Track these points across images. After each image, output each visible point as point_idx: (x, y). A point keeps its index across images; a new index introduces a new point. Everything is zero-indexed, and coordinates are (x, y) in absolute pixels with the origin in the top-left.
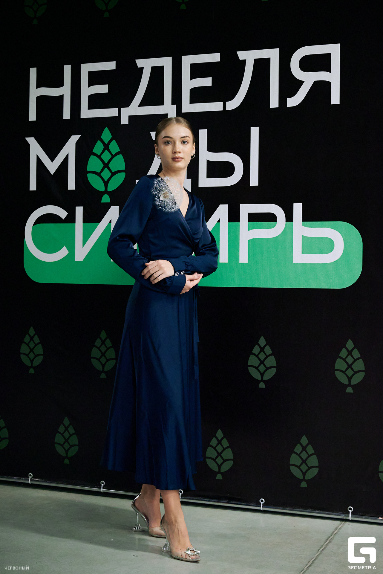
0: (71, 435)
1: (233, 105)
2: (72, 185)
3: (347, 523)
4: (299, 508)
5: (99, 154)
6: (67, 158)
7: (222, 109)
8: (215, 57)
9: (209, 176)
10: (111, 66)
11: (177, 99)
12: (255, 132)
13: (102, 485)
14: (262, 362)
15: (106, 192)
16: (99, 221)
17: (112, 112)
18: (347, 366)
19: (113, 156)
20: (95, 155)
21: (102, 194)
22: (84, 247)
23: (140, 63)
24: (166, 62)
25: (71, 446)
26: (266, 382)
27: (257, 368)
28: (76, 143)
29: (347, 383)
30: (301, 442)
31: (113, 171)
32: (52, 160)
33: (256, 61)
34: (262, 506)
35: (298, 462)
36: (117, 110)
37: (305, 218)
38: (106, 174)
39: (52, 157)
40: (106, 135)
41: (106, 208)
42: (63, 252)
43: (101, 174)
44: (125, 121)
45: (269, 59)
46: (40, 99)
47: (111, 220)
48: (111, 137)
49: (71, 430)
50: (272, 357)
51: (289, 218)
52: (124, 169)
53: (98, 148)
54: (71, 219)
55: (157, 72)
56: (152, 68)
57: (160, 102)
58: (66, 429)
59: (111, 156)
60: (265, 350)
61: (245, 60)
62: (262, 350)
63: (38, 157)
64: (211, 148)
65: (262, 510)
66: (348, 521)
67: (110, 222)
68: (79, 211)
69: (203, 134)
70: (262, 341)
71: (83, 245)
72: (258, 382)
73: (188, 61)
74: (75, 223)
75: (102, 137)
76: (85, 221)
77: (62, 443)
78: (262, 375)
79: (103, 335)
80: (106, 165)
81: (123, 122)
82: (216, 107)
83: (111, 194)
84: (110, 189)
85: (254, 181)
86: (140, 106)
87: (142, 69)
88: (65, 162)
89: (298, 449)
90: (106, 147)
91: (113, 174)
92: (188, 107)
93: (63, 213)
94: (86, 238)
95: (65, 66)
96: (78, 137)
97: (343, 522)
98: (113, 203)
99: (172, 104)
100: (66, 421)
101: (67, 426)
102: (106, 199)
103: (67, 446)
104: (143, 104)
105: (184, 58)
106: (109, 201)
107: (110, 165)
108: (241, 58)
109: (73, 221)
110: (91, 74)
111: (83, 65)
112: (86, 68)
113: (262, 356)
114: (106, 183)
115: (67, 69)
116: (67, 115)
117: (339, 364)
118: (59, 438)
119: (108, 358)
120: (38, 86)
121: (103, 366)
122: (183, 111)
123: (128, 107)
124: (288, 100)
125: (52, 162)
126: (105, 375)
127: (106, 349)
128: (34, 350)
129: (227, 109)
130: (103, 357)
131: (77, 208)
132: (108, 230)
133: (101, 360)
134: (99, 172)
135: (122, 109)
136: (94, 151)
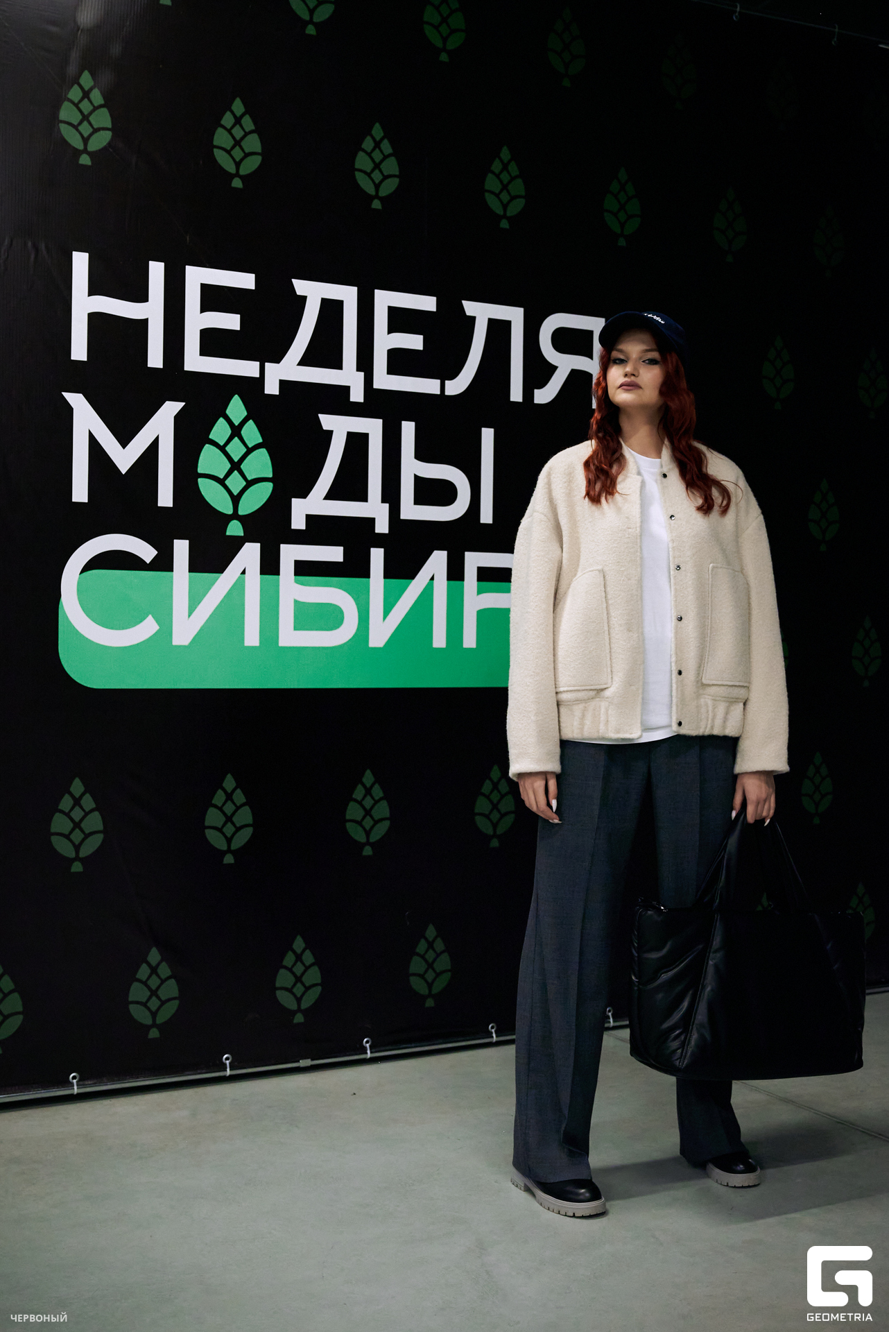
0: (163, 982)
1: (457, 386)
2: (165, 498)
5: (221, 444)
7: (439, 393)
8: (428, 303)
9: (418, 501)
10: (246, 281)
11: (365, 363)
12: (488, 435)
14: (495, 807)
15: (236, 516)
16: (221, 570)
17: (248, 368)
19: (249, 451)
20: (214, 444)
21: (228, 518)
22: (191, 618)
23: (301, 286)
24: (348, 295)
25: (164, 1002)
26: (500, 838)
27: (487, 816)
28: (177, 418)
31: (249, 479)
32: (124, 445)
36: (256, 365)
38: (235, 483)
39: (124, 439)
40: (236, 409)
41: (235, 545)
42: (148, 628)
43: (227, 482)
44: (272, 388)
46: (96, 320)
47: (245, 569)
48: (246, 414)
49: (164, 971)
50: (510, 797)
52: (271, 475)
53: (220, 431)
54: (164, 563)
55: (331, 310)
56: (323, 300)
57: (337, 364)
58: (154, 970)
59: (245, 450)
61: (475, 317)
63: (91, 437)
64: (421, 455)
67: (244, 572)
68: (181, 548)
69: (408, 430)
71: (189, 616)
72: (490, 838)
73: (384, 300)
75: (228, 412)
76: (192, 569)
77: (144, 1000)
79: (229, 783)
80: (236, 466)
81: (268, 390)
82: (429, 386)
83: (244, 520)
84: (242, 511)
85: (487, 516)
86: (300, 364)
87: (304, 298)
88: (152, 452)
91: (250, 484)
92: (384, 380)
94: (194, 602)
95: (152, 263)
96: (181, 405)
98: (249, 537)
99: (358, 369)
100: (154, 956)
101: (154, 964)
102: (235, 529)
104: (305, 361)
105: (378, 294)
106: (242, 534)
107: (242, 467)
108: (468, 312)
109: (171, 569)
110: (206, 289)
112: (196, 277)
114: (236, 500)
115: (157, 270)
116: (155, 358)
119: (238, 825)
120: (92, 291)
121: (229, 840)
122: (376, 386)
123: (279, 363)
124: (536, 392)
125: (124, 447)
126: (232, 857)
127: (234, 808)
128: (83, 825)
129: (446, 394)
130: (229, 824)
131: (177, 543)
132: (238, 588)
133: (224, 830)
134: (222, 478)
135: (267, 364)
136: (212, 436)
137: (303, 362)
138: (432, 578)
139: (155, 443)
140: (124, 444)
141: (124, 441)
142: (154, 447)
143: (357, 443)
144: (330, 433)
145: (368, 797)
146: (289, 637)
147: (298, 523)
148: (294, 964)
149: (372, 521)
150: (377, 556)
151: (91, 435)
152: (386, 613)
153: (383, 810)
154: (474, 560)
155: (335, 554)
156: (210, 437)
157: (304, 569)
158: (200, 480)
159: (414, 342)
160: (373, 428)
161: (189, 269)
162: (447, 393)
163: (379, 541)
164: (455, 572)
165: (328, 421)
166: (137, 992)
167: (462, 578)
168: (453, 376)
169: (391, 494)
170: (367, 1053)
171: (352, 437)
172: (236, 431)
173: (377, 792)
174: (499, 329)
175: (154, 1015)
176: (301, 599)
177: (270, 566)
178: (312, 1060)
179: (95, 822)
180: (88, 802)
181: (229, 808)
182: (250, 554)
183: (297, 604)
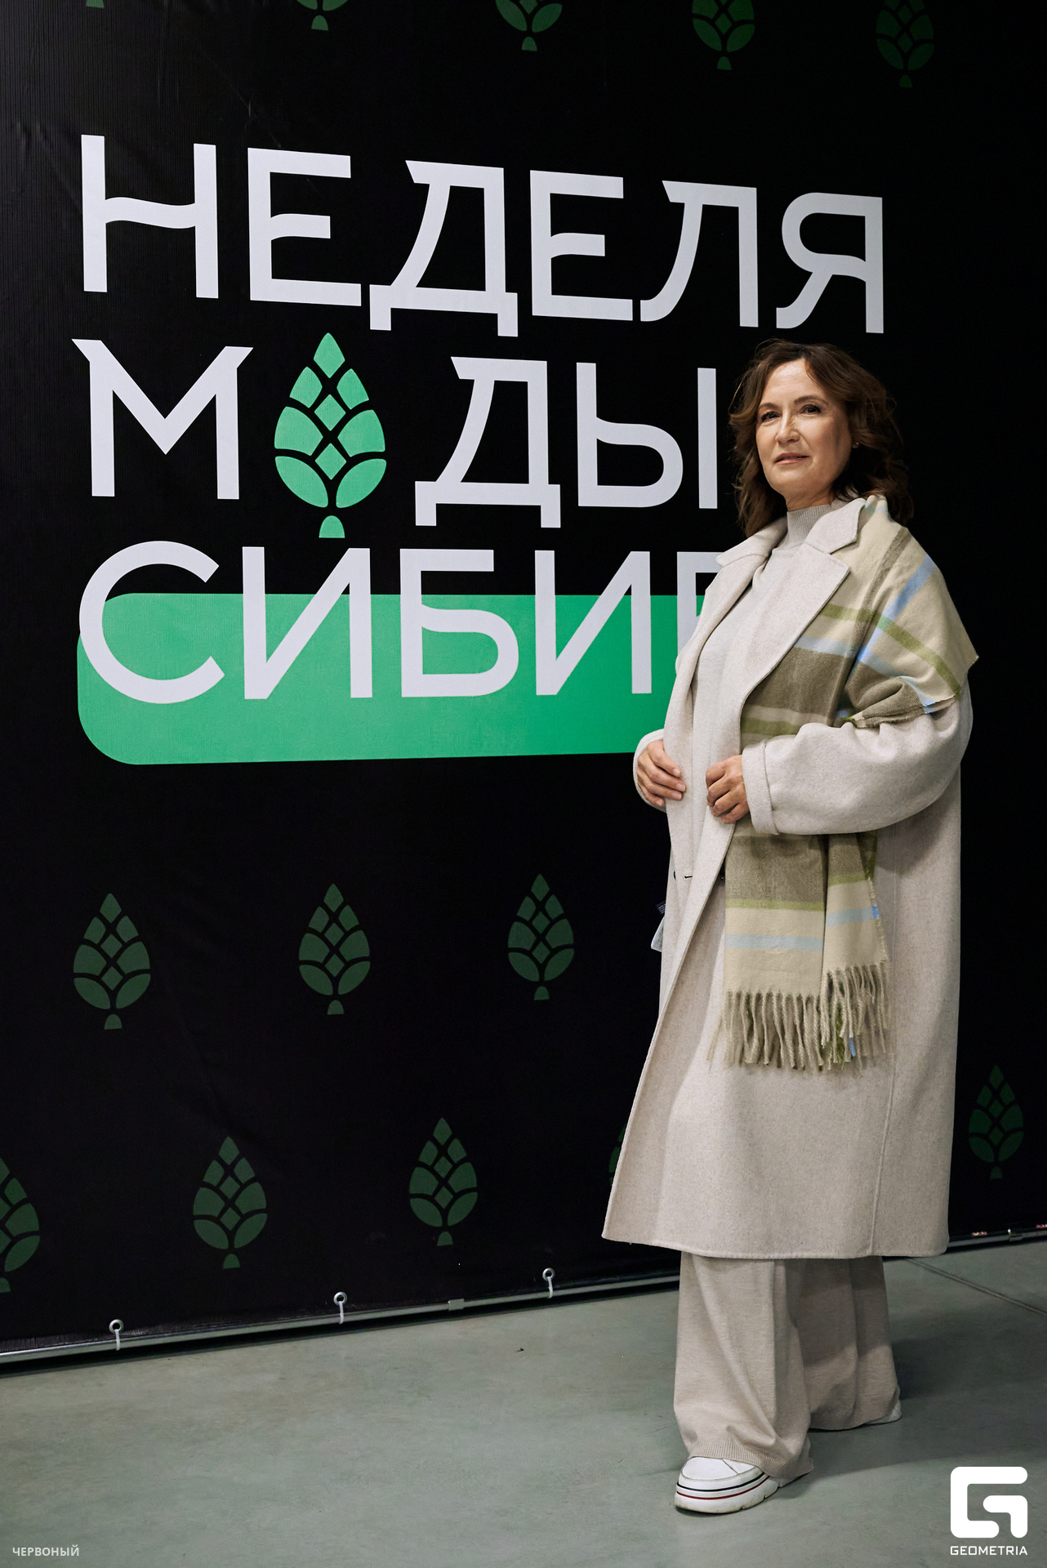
0: (243, 1187)
1: (656, 309)
2: (228, 486)
5: (309, 406)
7: (630, 318)
8: (610, 187)
9: (604, 479)
10: (337, 166)
11: (519, 279)
15: (332, 509)
16: (314, 590)
17: (345, 294)
19: (350, 414)
20: (298, 405)
21: (321, 514)
22: (270, 659)
23: (419, 171)
24: (490, 180)
25: (245, 1217)
28: (243, 370)
31: (351, 455)
32: (165, 411)
33: (708, 210)
36: (356, 288)
38: (331, 461)
39: (165, 401)
40: (329, 354)
41: (333, 552)
42: (208, 675)
43: (317, 461)
44: (380, 321)
46: (118, 233)
47: (348, 586)
48: (343, 360)
49: (248, 1169)
52: (382, 449)
53: (306, 387)
54: (229, 580)
55: (465, 203)
56: (454, 188)
57: (476, 281)
58: (229, 1170)
59: (344, 413)
61: (683, 205)
63: (118, 402)
64: (606, 411)
67: (347, 591)
68: (254, 559)
69: (586, 375)
71: (268, 656)
73: (545, 185)
74: (241, 591)
75: (317, 358)
76: (271, 588)
77: (216, 1214)
79: (334, 898)
80: (330, 437)
81: (375, 325)
82: (617, 309)
84: (342, 503)
85: (708, 498)
86: (421, 284)
87: (426, 187)
91: (352, 462)
92: (547, 304)
94: (274, 639)
95: (198, 147)
96: (245, 351)
98: (353, 539)
99: (508, 290)
100: (228, 1150)
101: (229, 1162)
102: (332, 528)
104: (429, 280)
105: (535, 176)
106: (342, 536)
107: (340, 437)
108: (673, 198)
109: (239, 589)
110: (278, 180)
112: (264, 164)
114: (332, 486)
115: (205, 157)
116: (207, 285)
119: (347, 959)
120: (111, 193)
121: (335, 981)
122: (536, 312)
123: (389, 282)
124: (779, 311)
125: (165, 414)
126: (340, 1005)
127: (341, 934)
128: (119, 962)
129: (642, 319)
130: (335, 958)
131: (247, 552)
132: (340, 613)
133: (328, 966)
134: (310, 454)
135: (372, 287)
136: (294, 394)
137: (424, 283)
138: (629, 592)
139: (211, 408)
141: (165, 407)
142: (210, 411)
143: (510, 397)
144: (470, 383)
145: (541, 916)
146: (417, 683)
147: (425, 516)
148: (437, 1160)
149: (534, 512)
150: (545, 562)
151: (116, 399)
152: (561, 645)
153: (563, 933)
154: (689, 563)
155: (481, 560)
156: (292, 396)
157: (435, 583)
158: (279, 460)
159: (592, 245)
160: (533, 374)
161: (252, 153)
162: (644, 318)
163: (548, 539)
164: (663, 582)
165: (465, 367)
166: (205, 1202)
167: (673, 591)
168: (652, 291)
169: (563, 470)
170: (548, 1290)
171: (502, 389)
172: (329, 386)
173: (554, 907)
174: (720, 222)
175: (231, 1234)
176: (434, 628)
177: (385, 580)
178: (467, 1299)
179: (138, 957)
180: (127, 929)
181: (334, 934)
182: (356, 564)
183: (427, 634)
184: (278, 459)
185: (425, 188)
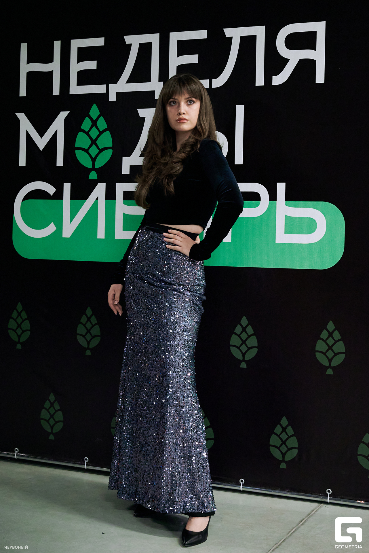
0: (56, 411)
1: (219, 82)
2: (60, 162)
3: (325, 505)
4: (278, 489)
5: (87, 131)
6: (55, 135)
8: (202, 34)
10: (100, 42)
11: (164, 76)
12: (240, 110)
13: (86, 461)
14: (244, 342)
15: (93, 169)
16: (86, 198)
17: (100, 89)
18: (328, 348)
19: (101, 133)
20: (83, 131)
21: (90, 170)
23: (128, 39)
24: (154, 39)
25: (56, 422)
26: (247, 362)
27: (238, 348)
28: (66, 120)
29: (328, 365)
30: (281, 422)
31: (100, 148)
33: (243, 38)
34: (241, 486)
35: (278, 443)
36: (105, 86)
37: (289, 198)
38: (94, 151)
40: (94, 112)
41: (93, 185)
42: (51, 228)
43: (89, 151)
44: (112, 98)
45: (255, 36)
46: (30, 75)
47: (98, 197)
48: (99, 113)
49: (57, 406)
50: (254, 337)
51: (273, 197)
52: (111, 146)
53: (86, 124)
54: (59, 195)
55: (145, 48)
56: (140, 44)
57: (148, 79)
58: (52, 405)
59: (99, 133)
60: (247, 330)
61: (232, 37)
62: (244, 329)
65: (241, 490)
66: (326, 503)
67: (97, 199)
68: (67, 187)
70: (244, 321)
71: (71, 222)
72: (240, 362)
73: (175, 37)
74: (63, 199)
75: (90, 113)
76: (72, 198)
77: (47, 419)
78: (244, 354)
79: (89, 312)
80: (94, 142)
81: (110, 99)
83: (98, 171)
84: (97, 166)
85: (239, 160)
86: (127, 82)
88: (54, 138)
89: (278, 430)
90: (94, 123)
91: (101, 151)
93: (51, 190)
94: (72, 216)
95: (55, 42)
96: (67, 113)
97: (321, 505)
98: (100, 180)
99: (159, 81)
100: (52, 397)
101: (52, 402)
102: (93, 176)
103: (52, 422)
104: (130, 80)
105: (172, 34)
106: (97, 178)
107: (97, 142)
108: (228, 35)
110: (80, 50)
111: (72, 41)
112: (76, 44)
113: (244, 336)
114: (94, 160)
115: (57, 45)
116: (56, 91)
117: (320, 346)
118: (44, 414)
120: (28, 62)
123: (116, 83)
124: (274, 78)
126: (90, 352)
127: (91, 326)
128: (22, 326)
129: (213, 87)
130: (89, 334)
131: (65, 185)
132: (95, 207)
133: (86, 337)
134: (87, 149)
135: (110, 85)
136: (82, 127)
139: (56, 133)
140: (41, 135)
142: (55, 136)
144: (144, 119)
147: (126, 170)
151: (27, 132)
156: (82, 128)
157: (128, 196)
159: (193, 59)
165: (142, 112)
168: (217, 77)
174: (248, 42)
176: (127, 213)
177: (111, 195)
179: (27, 325)
180: (24, 315)
181: (89, 325)
182: (101, 189)
183: (125, 215)
184: (76, 151)
185: (130, 45)
